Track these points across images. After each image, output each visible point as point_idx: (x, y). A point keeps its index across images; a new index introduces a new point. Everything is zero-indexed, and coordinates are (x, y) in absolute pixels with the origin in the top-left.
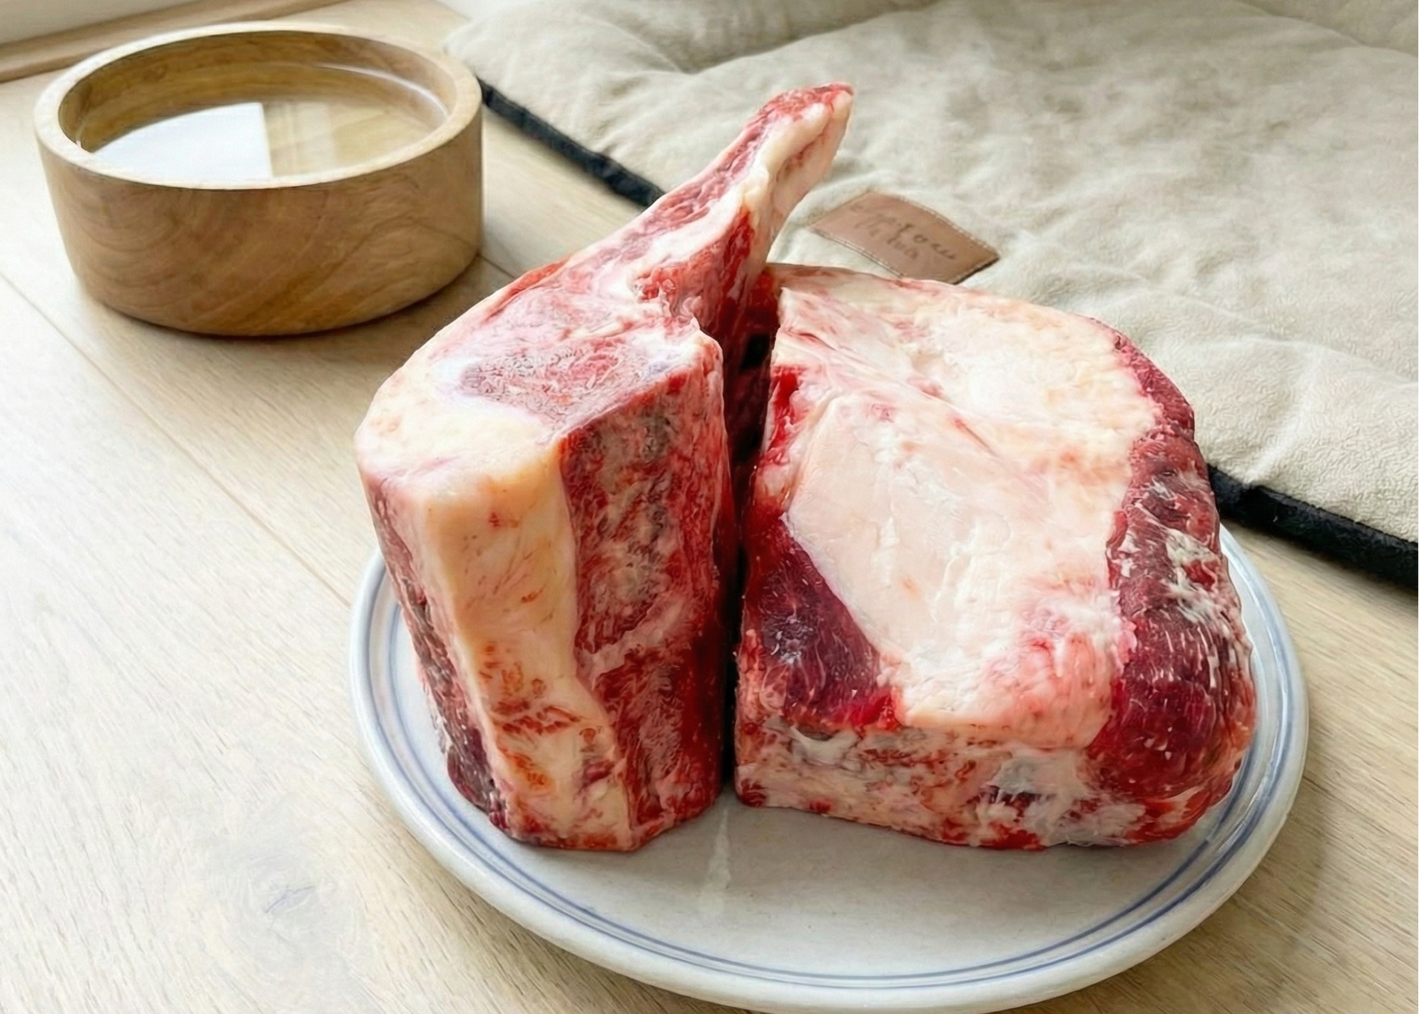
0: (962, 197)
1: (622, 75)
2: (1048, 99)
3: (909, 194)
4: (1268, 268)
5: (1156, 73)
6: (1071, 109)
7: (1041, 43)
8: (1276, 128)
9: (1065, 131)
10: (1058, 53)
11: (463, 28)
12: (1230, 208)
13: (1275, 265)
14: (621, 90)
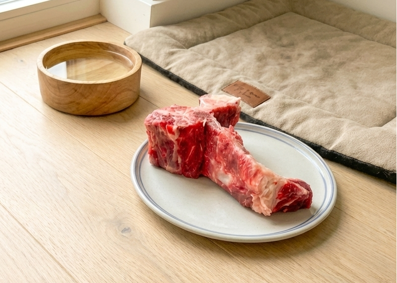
0: (261, 82)
1: (172, 50)
2: (282, 55)
3: (247, 82)
4: (337, 100)
5: (311, 48)
6: (288, 58)
7: (280, 39)
8: (342, 64)
9: (287, 64)
10: (285, 41)
11: (130, 37)
12: (329, 85)
13: (339, 100)
14: (172, 53)
